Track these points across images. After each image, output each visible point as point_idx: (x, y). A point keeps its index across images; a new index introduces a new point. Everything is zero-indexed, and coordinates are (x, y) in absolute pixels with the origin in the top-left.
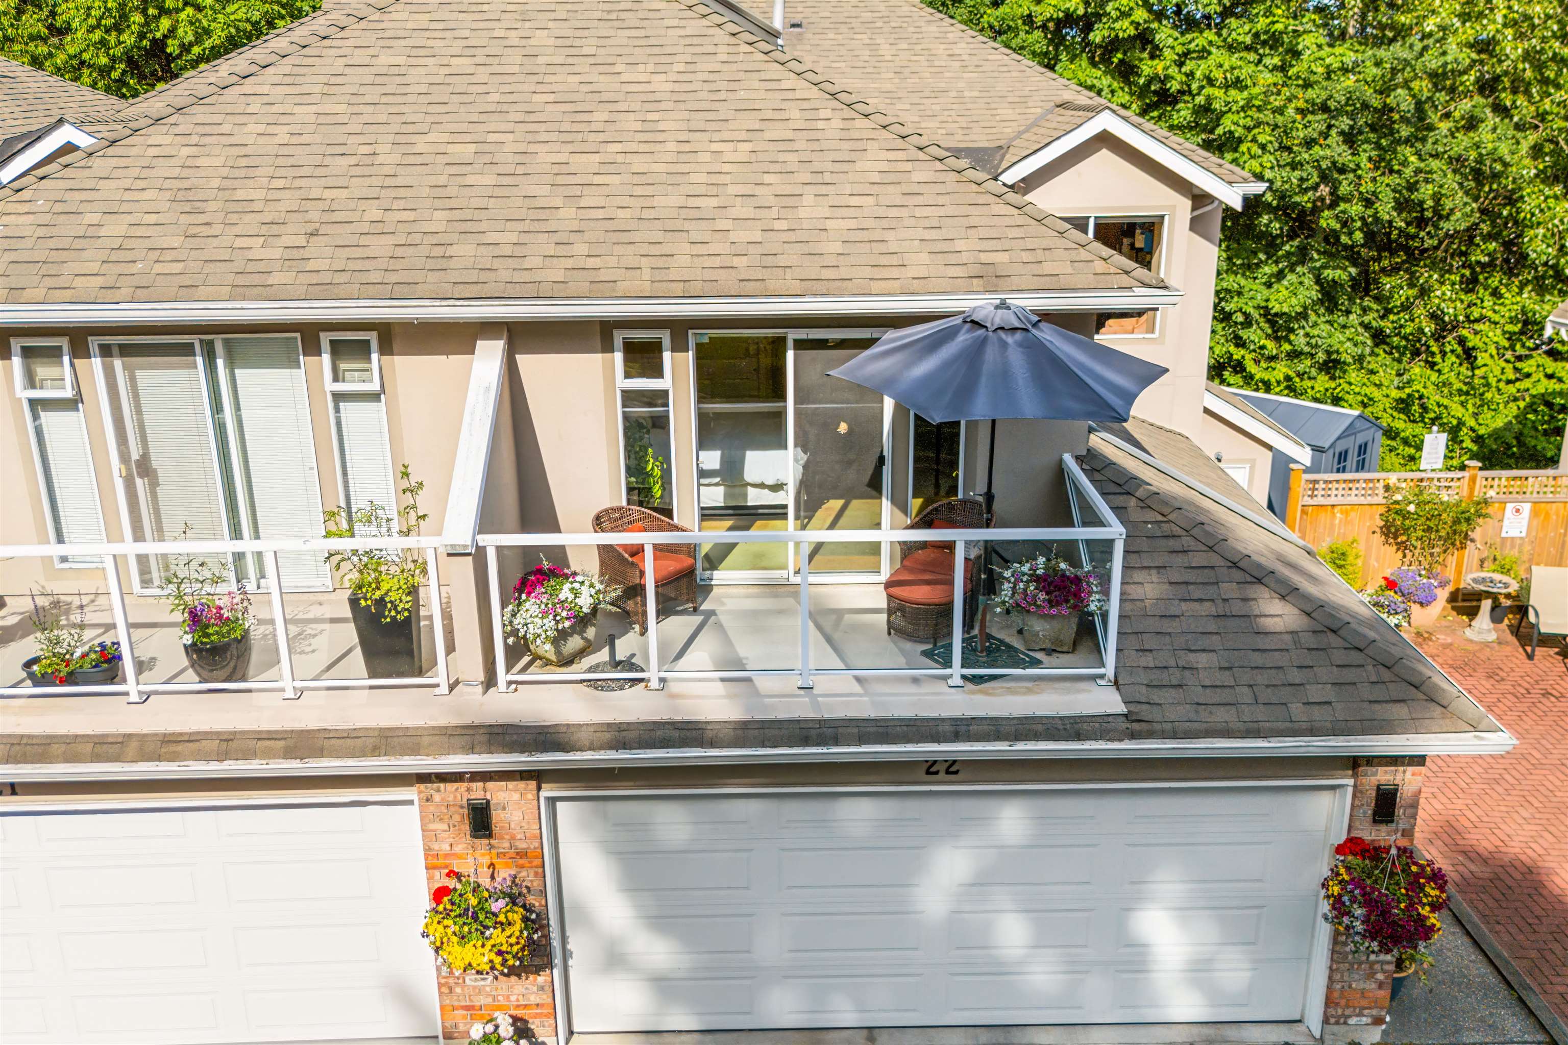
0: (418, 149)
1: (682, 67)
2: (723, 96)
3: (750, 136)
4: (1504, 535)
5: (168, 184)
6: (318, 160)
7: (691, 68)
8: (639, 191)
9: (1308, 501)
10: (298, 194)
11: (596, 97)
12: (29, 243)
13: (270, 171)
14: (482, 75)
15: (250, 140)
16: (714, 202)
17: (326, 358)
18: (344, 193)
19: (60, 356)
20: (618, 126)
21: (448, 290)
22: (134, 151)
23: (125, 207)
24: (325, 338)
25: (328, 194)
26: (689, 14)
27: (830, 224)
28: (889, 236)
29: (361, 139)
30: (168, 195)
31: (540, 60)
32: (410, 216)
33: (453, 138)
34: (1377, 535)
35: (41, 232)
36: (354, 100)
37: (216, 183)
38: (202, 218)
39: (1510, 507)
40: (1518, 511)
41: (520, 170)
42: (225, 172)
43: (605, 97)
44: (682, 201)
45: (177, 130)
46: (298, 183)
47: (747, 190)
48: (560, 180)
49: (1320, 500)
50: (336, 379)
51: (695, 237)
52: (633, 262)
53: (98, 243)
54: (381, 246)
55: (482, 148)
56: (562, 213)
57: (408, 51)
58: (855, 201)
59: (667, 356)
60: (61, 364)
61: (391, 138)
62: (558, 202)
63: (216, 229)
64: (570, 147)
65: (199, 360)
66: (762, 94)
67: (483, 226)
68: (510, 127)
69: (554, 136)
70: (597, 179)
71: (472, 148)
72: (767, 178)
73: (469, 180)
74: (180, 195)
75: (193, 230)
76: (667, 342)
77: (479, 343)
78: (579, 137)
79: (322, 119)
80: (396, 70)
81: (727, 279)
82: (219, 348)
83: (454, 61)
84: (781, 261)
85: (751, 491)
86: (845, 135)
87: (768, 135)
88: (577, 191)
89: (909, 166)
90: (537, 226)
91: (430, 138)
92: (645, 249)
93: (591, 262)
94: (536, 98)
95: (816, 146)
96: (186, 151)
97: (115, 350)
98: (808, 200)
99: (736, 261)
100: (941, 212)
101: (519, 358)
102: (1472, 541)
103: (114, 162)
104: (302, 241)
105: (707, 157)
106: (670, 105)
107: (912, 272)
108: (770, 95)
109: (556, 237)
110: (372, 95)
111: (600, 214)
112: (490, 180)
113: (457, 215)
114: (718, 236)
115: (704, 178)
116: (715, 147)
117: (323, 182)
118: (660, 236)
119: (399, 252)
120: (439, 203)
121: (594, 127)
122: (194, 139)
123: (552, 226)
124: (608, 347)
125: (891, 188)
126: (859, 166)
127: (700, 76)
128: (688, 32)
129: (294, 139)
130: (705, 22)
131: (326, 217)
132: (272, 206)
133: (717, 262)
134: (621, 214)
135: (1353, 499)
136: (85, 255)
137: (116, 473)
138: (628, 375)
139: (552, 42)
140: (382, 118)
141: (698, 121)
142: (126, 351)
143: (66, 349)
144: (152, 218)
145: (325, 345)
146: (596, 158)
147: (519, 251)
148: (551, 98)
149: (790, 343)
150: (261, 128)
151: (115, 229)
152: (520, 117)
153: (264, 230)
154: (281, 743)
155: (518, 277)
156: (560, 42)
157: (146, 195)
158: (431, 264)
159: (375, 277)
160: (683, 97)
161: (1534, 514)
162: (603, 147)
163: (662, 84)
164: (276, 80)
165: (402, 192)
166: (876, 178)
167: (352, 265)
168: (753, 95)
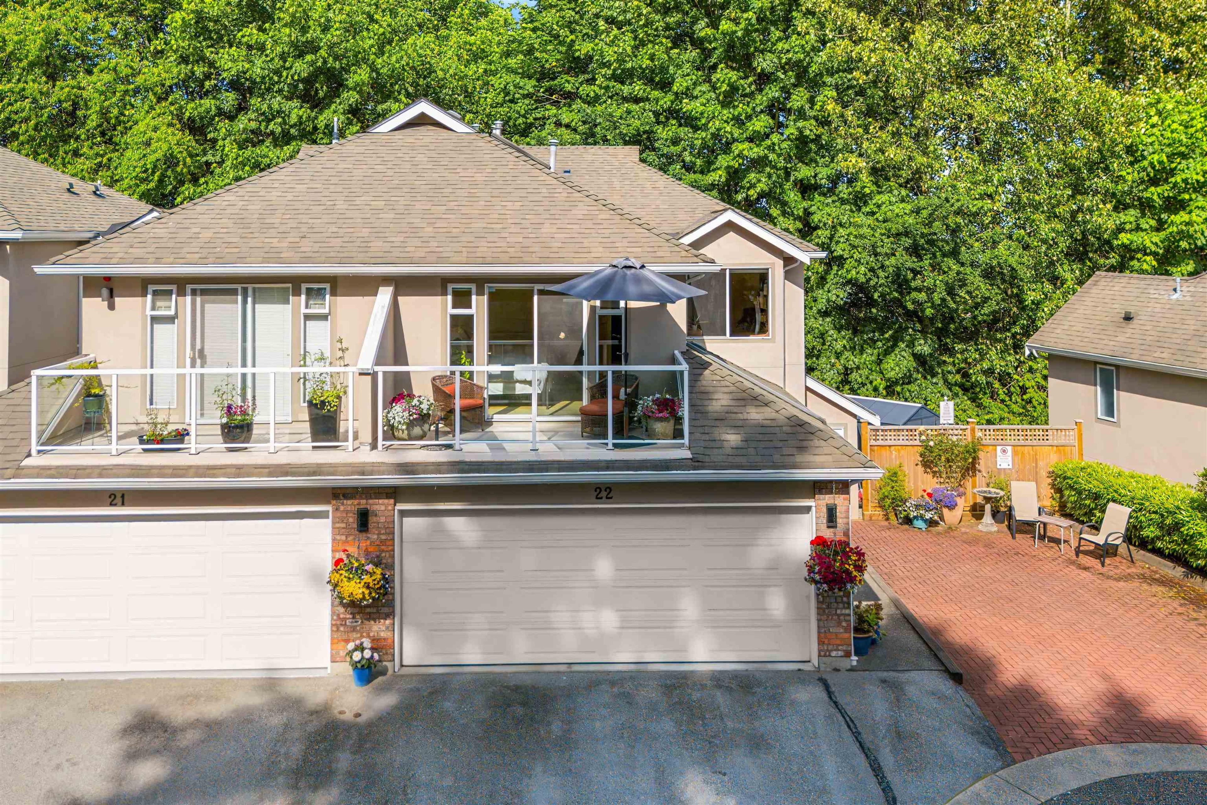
0: (358, 203)
1: (490, 171)
2: (509, 182)
3: (521, 199)
4: (998, 467)
5: (232, 216)
6: (307, 207)
7: (495, 171)
8: (464, 221)
9: (873, 443)
10: (296, 221)
11: (446, 183)
12: (165, 240)
13: (283, 211)
14: (390, 173)
15: (274, 198)
16: (501, 226)
17: (303, 297)
18: (319, 221)
19: (171, 295)
20: (457, 194)
21: (367, 260)
22: (216, 203)
23: (211, 226)
24: (304, 286)
25: (310, 221)
26: (496, 148)
27: (556, 236)
28: (585, 241)
29: (329, 199)
30: (232, 221)
31: (419, 167)
32: (352, 230)
33: (373, 198)
34: (920, 466)
35: (170, 236)
36: (326, 182)
37: (257, 216)
38: (250, 231)
39: (999, 448)
40: (1004, 451)
41: (406, 212)
42: (261, 211)
43: (450, 182)
44: (485, 225)
45: (238, 194)
46: (296, 216)
47: (517, 221)
48: (425, 216)
49: (880, 443)
50: (307, 307)
51: (489, 240)
52: (460, 249)
53: (198, 240)
54: (336, 242)
55: (387, 203)
56: (426, 230)
57: (353, 162)
58: (569, 226)
59: (474, 297)
60: (171, 300)
61: (343, 198)
62: (425, 225)
63: (256, 235)
64: (431, 203)
65: (240, 298)
66: (529, 182)
67: (387, 235)
68: (403, 194)
69: (425, 198)
70: (444, 216)
71: (384, 203)
72: (527, 217)
73: (381, 216)
74: (238, 221)
75: (244, 235)
76: (474, 290)
77: (380, 288)
78: (437, 199)
79: (309, 190)
80: (347, 170)
81: (504, 257)
82: (250, 292)
83: (376, 167)
84: (531, 250)
85: (518, 385)
86: (568, 199)
87: (530, 199)
88: (434, 221)
89: (597, 213)
90: (412, 235)
91: (363, 198)
92: (466, 244)
93: (438, 250)
94: (417, 182)
95: (553, 204)
96: (241, 203)
97: (198, 292)
98: (547, 225)
99: (509, 250)
100: (610, 231)
101: (400, 299)
102: (980, 471)
103: (206, 207)
104: (298, 240)
105: (499, 207)
106: (483, 186)
107: (593, 255)
108: (533, 183)
109: (422, 239)
110: (334, 180)
111: (445, 230)
112: (392, 216)
113: (375, 230)
114: (502, 240)
115: (497, 216)
116: (503, 203)
117: (309, 216)
118: (473, 239)
119: (345, 245)
120: (366, 226)
121: (444, 195)
122: (246, 198)
123: (420, 235)
124: (444, 293)
125: (587, 222)
126: (573, 212)
127: (499, 174)
128: (494, 156)
129: (296, 198)
130: (503, 152)
131: (310, 230)
132: (284, 226)
133: (500, 250)
134: (454, 230)
135: (901, 442)
136: (192, 245)
137: (188, 355)
138: (454, 306)
139: (426, 159)
140: (340, 190)
141: (496, 193)
142: (204, 292)
143: (175, 291)
144: (225, 230)
145: (303, 290)
146: (445, 207)
147: (403, 245)
148: (425, 182)
149: (536, 291)
150: (279, 194)
151: (207, 235)
152: (409, 190)
153: (279, 235)
154: (267, 470)
155: (402, 255)
156: (430, 159)
157: (223, 221)
158: (360, 250)
159: (332, 254)
160: (489, 183)
161: (1015, 453)
162: (447, 203)
163: (479, 177)
164: (288, 173)
165: (347, 221)
166: (581, 217)
167: (321, 250)
168: (525, 182)
